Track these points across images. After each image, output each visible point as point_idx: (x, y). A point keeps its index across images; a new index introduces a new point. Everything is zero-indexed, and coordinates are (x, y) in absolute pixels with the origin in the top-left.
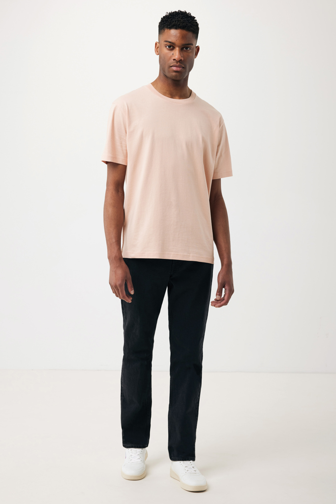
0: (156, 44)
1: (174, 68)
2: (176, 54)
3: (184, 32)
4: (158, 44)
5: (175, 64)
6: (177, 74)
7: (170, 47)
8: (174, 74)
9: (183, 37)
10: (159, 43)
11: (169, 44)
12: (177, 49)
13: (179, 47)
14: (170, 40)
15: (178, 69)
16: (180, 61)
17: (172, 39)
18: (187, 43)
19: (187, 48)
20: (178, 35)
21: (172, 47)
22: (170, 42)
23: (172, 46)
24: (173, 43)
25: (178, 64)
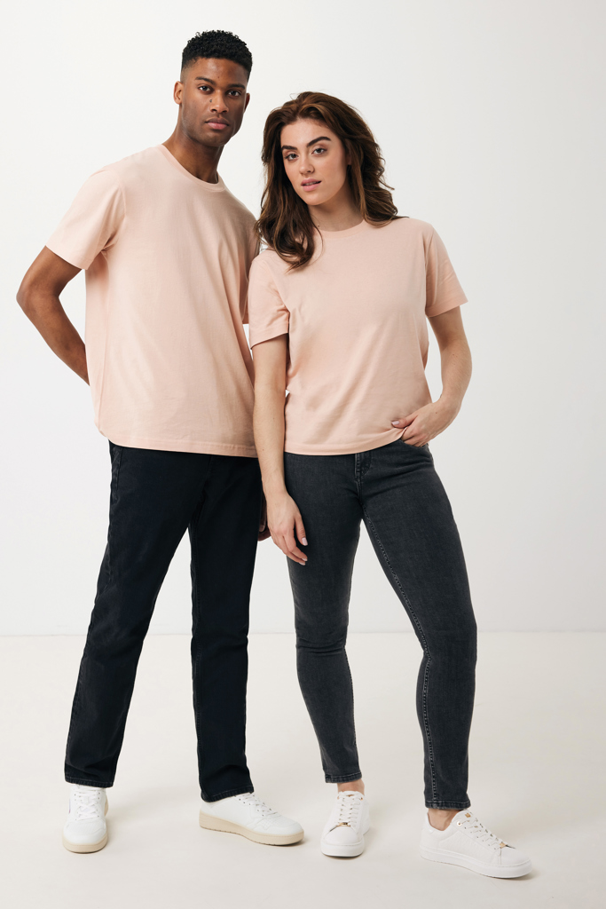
0: (177, 84)
1: (213, 125)
2: (217, 101)
3: (231, 64)
4: (180, 86)
5: (215, 118)
6: (217, 134)
7: (205, 88)
8: (211, 134)
9: (230, 73)
10: (182, 82)
11: (204, 82)
12: (218, 92)
13: (222, 89)
14: (207, 77)
15: (221, 126)
16: (224, 112)
17: (211, 76)
18: (236, 83)
19: (234, 93)
20: (221, 69)
21: (208, 90)
22: (206, 80)
23: (208, 88)
24: (212, 83)
25: (221, 117)
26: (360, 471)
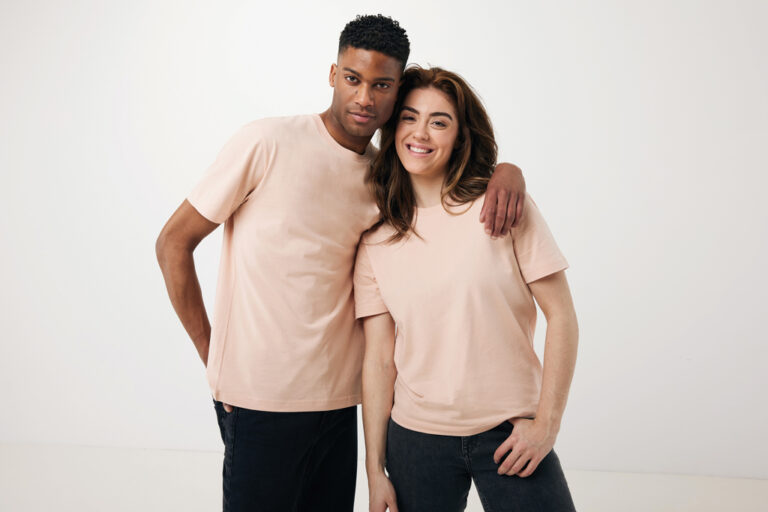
1: (358, 118)
2: (362, 94)
3: (381, 56)
4: (335, 68)
5: (358, 111)
6: (362, 127)
7: (352, 78)
8: (354, 126)
9: (378, 65)
10: (337, 67)
11: (351, 74)
12: (365, 86)
13: (368, 82)
14: (354, 69)
15: (365, 120)
16: (368, 107)
17: (358, 68)
18: (385, 76)
19: (382, 85)
20: (370, 61)
21: (355, 81)
22: (352, 71)
23: (356, 79)
24: (359, 75)
25: (365, 111)
26: (468, 449)
